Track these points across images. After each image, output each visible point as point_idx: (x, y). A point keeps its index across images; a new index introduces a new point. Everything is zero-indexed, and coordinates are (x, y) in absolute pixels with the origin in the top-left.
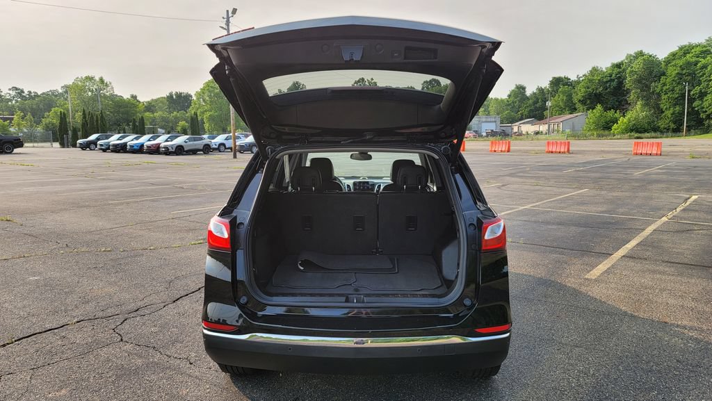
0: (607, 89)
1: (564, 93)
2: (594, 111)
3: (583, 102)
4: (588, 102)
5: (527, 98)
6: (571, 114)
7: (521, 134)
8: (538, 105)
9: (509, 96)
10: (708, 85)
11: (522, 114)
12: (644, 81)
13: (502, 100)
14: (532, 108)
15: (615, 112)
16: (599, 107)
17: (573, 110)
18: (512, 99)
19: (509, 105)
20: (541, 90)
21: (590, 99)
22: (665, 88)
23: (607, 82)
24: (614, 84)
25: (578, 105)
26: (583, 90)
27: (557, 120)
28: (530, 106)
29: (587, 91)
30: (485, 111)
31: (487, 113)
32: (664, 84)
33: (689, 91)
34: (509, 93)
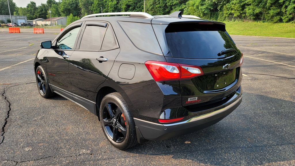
0: (72, 7)
1: (54, 7)
2: (70, 16)
3: (63, 12)
4: (65, 12)
5: (37, 8)
6: (59, 17)
7: (38, 25)
8: (43, 12)
9: (28, 7)
10: (108, 8)
11: (36, 16)
12: (86, 5)
13: (25, 9)
14: (41, 13)
15: (78, 17)
16: (71, 15)
17: (60, 15)
18: (29, 8)
19: (29, 11)
20: (43, 5)
21: (66, 11)
22: (94, 9)
23: (72, 4)
24: (75, 5)
25: (61, 13)
26: (63, 7)
27: (54, 20)
28: (39, 12)
29: (64, 8)
30: (16, 13)
31: (18, 14)
32: (94, 7)
33: (103, 10)
34: (27, 5)
